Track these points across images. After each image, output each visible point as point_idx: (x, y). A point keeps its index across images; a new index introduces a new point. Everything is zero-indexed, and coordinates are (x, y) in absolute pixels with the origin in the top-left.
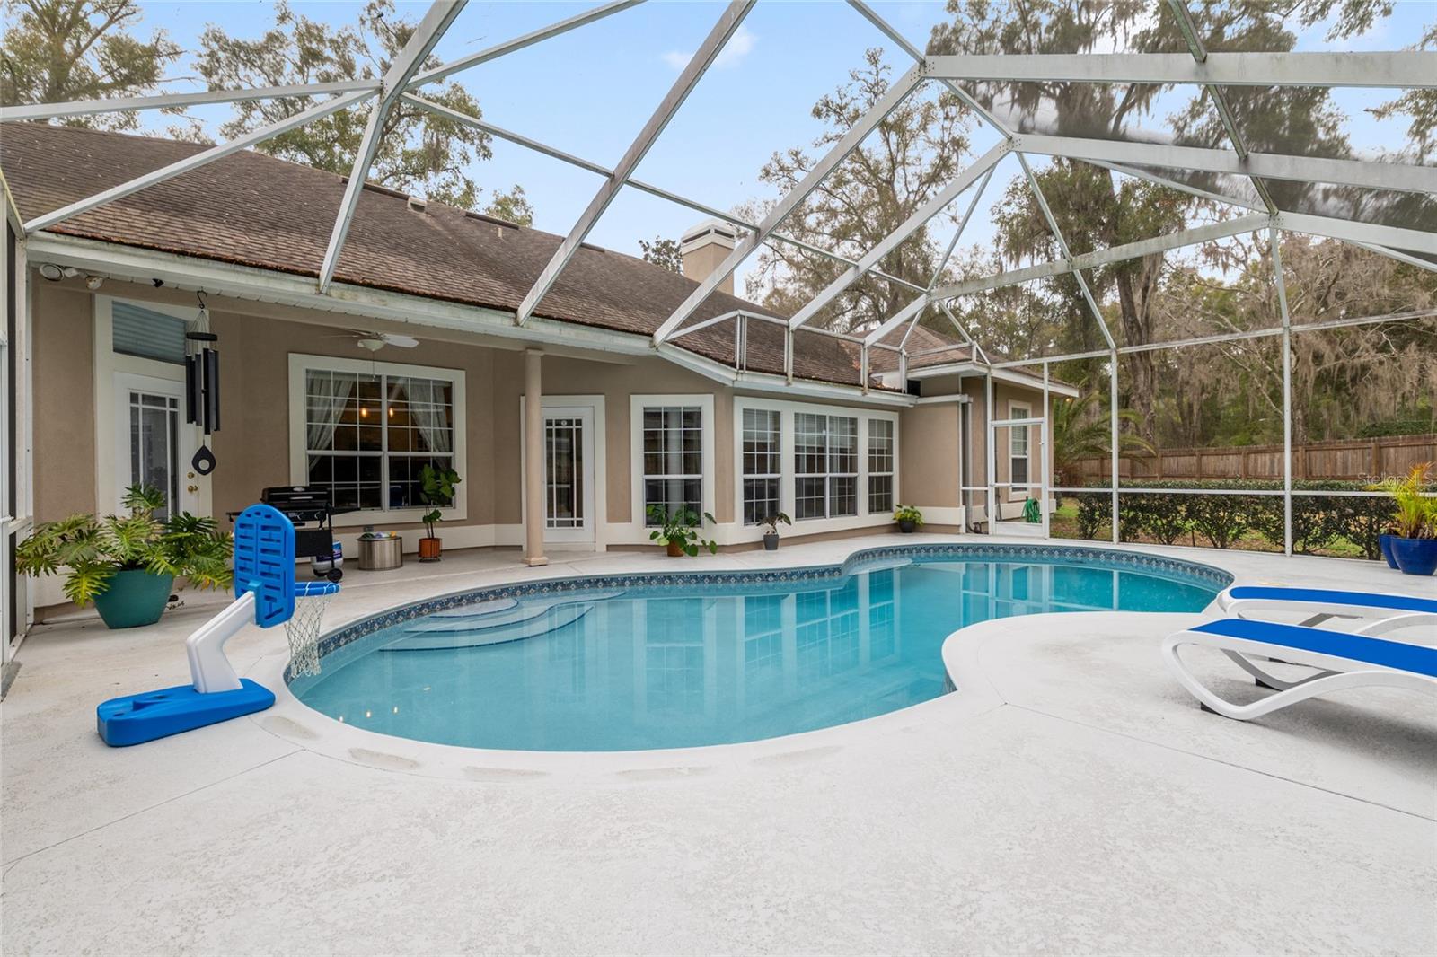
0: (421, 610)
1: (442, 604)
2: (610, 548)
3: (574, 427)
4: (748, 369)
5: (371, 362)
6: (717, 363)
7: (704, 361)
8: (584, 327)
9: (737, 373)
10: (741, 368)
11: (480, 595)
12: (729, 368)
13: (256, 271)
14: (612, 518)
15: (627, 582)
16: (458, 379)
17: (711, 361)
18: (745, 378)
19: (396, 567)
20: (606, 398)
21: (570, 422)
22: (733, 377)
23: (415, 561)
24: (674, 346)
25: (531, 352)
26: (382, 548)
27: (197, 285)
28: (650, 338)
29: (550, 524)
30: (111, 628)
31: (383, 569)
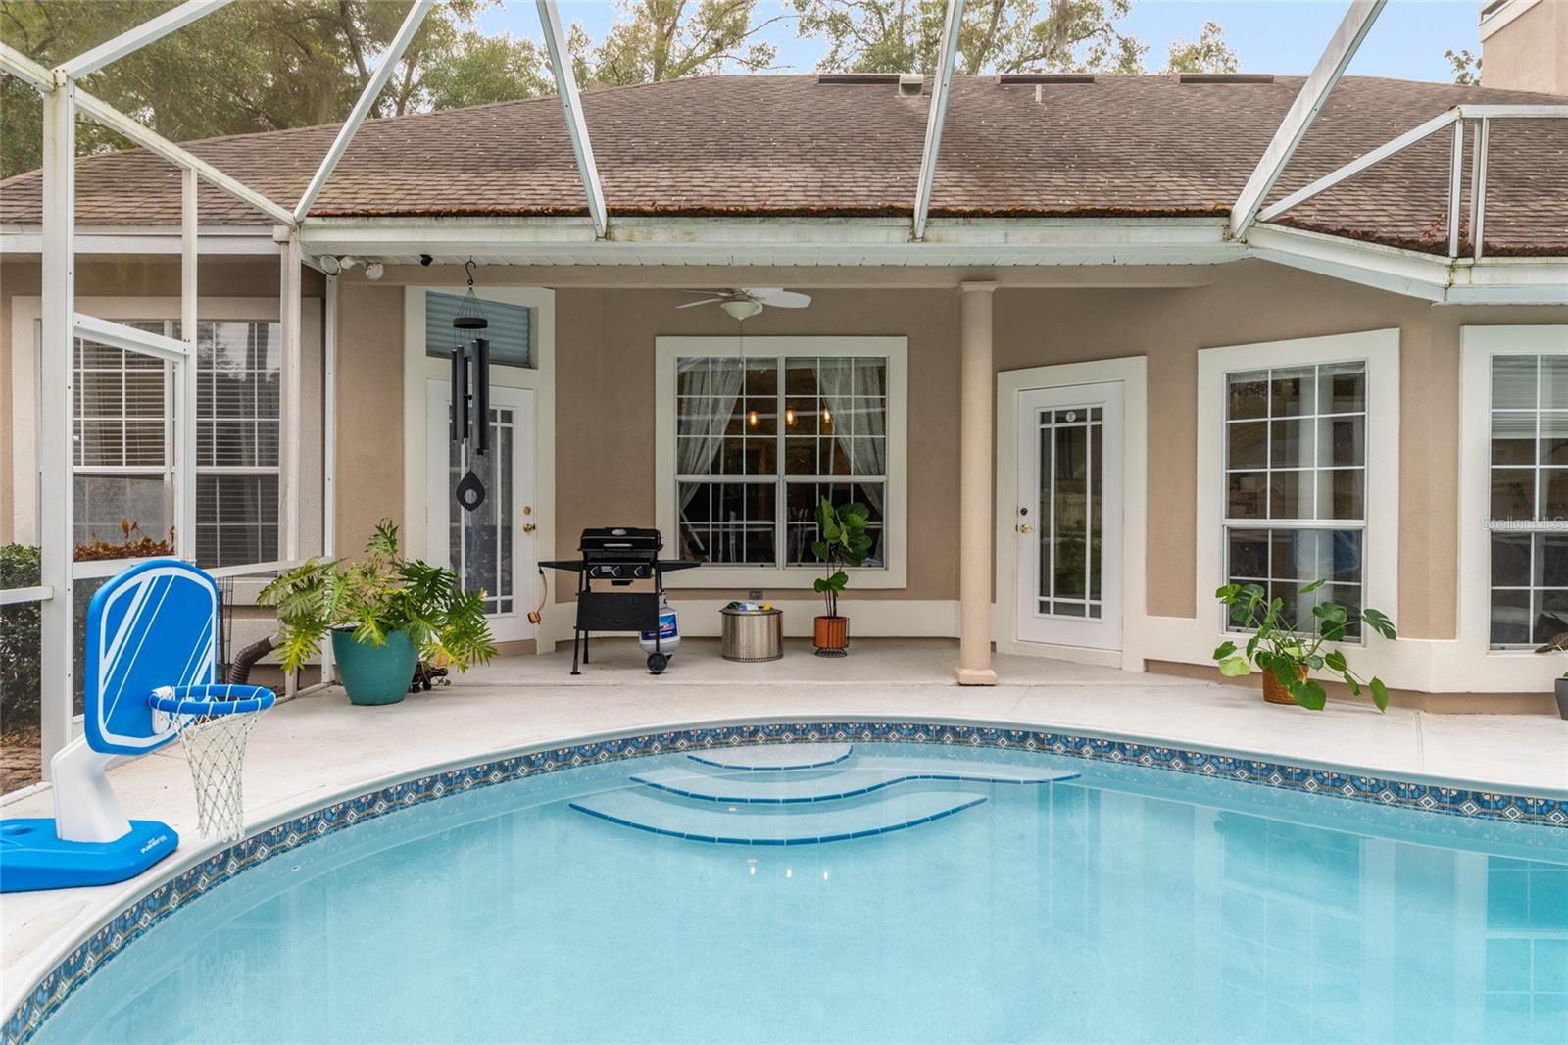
0: (673, 741)
1: (716, 736)
2: (1150, 665)
3: (1089, 424)
4: (1489, 251)
5: (738, 338)
6: (1395, 250)
7: (1363, 252)
8: (1058, 221)
9: (1453, 268)
10: (1466, 251)
11: (792, 729)
12: (1428, 256)
13: (521, 221)
14: (1158, 604)
15: (1087, 749)
16: (895, 351)
17: (1379, 247)
18: (1480, 277)
19: (770, 659)
20: (1149, 364)
21: (1081, 415)
22: (1442, 278)
23: (808, 650)
24: (1283, 229)
25: (968, 287)
26: (750, 626)
27: (466, 254)
28: (1223, 221)
29: (1044, 607)
30: (354, 703)
31: (751, 660)
